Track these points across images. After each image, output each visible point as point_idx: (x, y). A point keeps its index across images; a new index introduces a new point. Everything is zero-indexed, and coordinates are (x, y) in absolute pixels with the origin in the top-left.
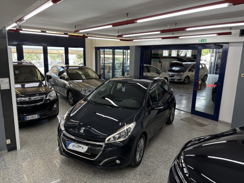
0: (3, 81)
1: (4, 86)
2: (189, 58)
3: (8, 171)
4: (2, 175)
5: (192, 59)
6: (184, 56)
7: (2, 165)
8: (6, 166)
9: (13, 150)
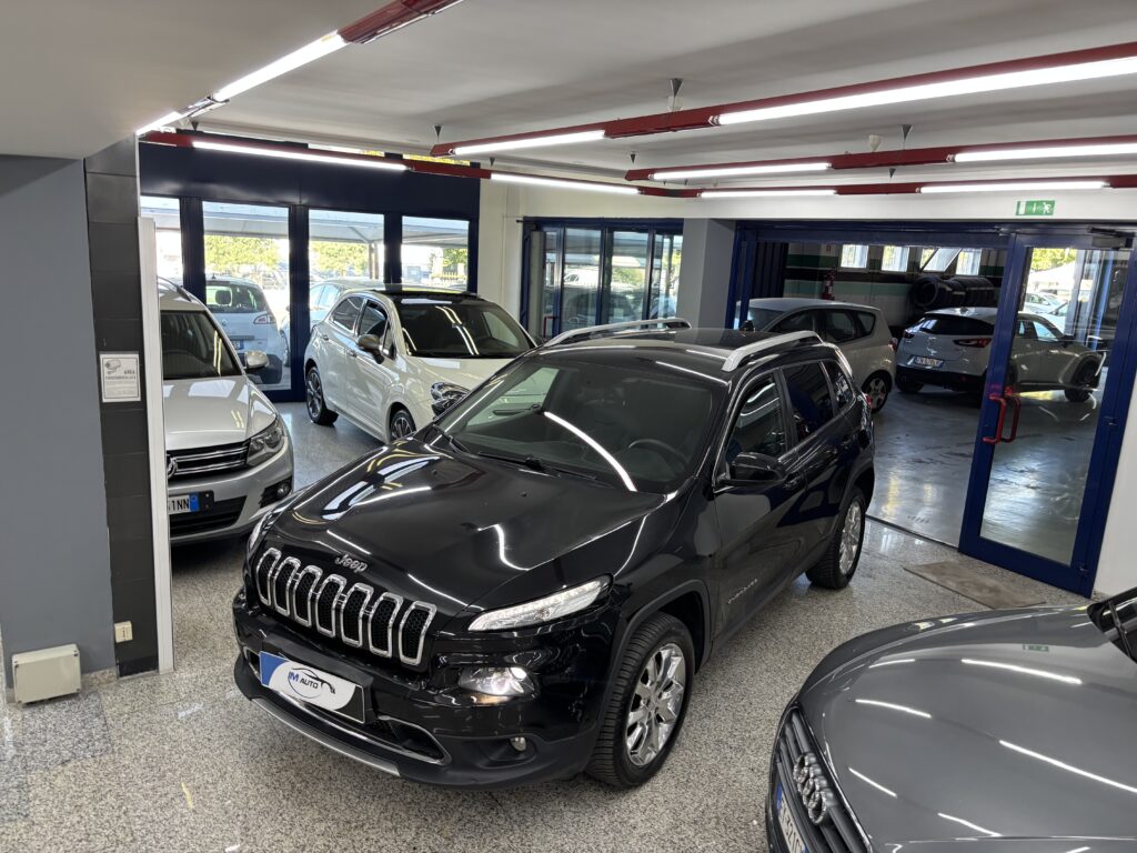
0: (113, 364)
1: (117, 386)
2: (965, 283)
3: (114, 763)
4: (90, 777)
5: (982, 289)
6: (941, 273)
7: (90, 735)
8: (106, 738)
9: (142, 671)
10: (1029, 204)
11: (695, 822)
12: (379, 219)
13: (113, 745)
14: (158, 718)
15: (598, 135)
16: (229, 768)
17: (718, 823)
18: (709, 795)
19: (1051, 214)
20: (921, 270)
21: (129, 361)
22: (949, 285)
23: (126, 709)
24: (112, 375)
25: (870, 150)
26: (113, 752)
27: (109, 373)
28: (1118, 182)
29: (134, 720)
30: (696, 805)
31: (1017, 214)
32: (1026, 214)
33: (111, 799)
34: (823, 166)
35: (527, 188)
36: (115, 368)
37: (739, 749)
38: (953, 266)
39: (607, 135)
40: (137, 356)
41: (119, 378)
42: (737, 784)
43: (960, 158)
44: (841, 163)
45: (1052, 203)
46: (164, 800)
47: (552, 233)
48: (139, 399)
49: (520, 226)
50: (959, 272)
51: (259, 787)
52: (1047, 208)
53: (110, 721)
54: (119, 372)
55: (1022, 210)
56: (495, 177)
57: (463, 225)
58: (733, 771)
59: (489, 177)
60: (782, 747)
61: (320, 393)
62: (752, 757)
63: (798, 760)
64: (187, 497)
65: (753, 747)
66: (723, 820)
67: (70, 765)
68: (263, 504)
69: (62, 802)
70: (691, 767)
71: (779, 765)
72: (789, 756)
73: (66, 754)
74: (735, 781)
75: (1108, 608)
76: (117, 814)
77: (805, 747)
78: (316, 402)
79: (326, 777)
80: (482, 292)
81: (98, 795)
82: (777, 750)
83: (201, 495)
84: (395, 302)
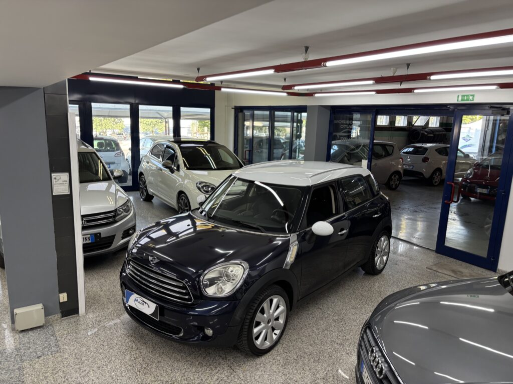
0: (58, 178)
1: (59, 187)
2: (433, 131)
3: (61, 357)
4: (50, 363)
5: (441, 133)
6: (422, 126)
7: (50, 344)
8: (57, 346)
9: (71, 315)
11: (323, 378)
12: (170, 108)
14: (79, 336)
15: (271, 72)
16: (113, 358)
17: (333, 379)
18: (329, 365)
19: (473, 100)
20: (413, 126)
21: (64, 176)
22: (426, 132)
23: (65, 332)
24: (57, 183)
25: (392, 75)
26: (60, 352)
28: (503, 86)
30: (323, 370)
31: (458, 101)
32: (462, 100)
33: (60, 373)
34: (371, 82)
35: (236, 94)
36: (58, 180)
37: (341, 344)
38: (427, 123)
39: (275, 71)
40: (68, 174)
41: (60, 184)
42: (341, 361)
43: (433, 77)
44: (379, 81)
45: (473, 96)
46: (84, 373)
47: (247, 113)
48: (69, 193)
49: (233, 110)
50: (430, 126)
51: (127, 366)
54: (60, 182)
55: (460, 98)
56: (223, 89)
57: (208, 110)
58: (339, 355)
59: (221, 90)
60: (363, 344)
61: (146, 187)
63: (371, 349)
64: (89, 236)
65: (347, 343)
66: (336, 377)
67: (41, 358)
68: (123, 238)
69: (39, 375)
70: (320, 353)
71: (362, 352)
72: (366, 348)
73: (39, 354)
74: (340, 359)
75: (507, 278)
76: (63, 380)
77: (373, 343)
78: (144, 191)
79: (156, 361)
80: (216, 140)
81: (55, 372)
82: (360, 345)
83: (95, 234)
84: (178, 146)
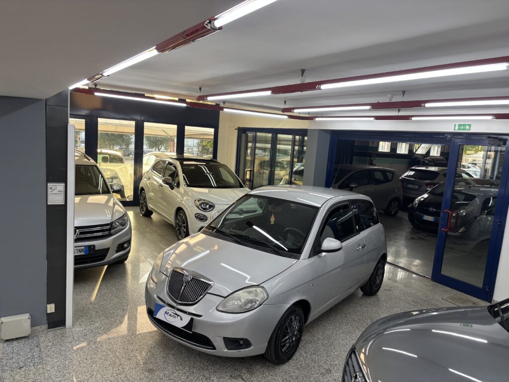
0: (54, 188)
1: (54, 197)
2: (434, 159)
3: (43, 369)
5: (442, 162)
6: (423, 155)
7: (33, 355)
8: (40, 357)
9: (58, 327)
10: (460, 125)
12: (175, 127)
13: (43, 360)
14: (64, 348)
15: (269, 93)
19: (470, 130)
20: (414, 153)
21: (60, 187)
23: (50, 344)
24: (53, 193)
25: (388, 101)
26: (43, 364)
27: (51, 192)
28: (499, 116)
29: (53, 349)
31: (455, 130)
32: (458, 130)
34: (368, 107)
35: (239, 115)
36: (54, 190)
38: (428, 152)
39: (272, 93)
40: (64, 184)
41: (56, 194)
43: (427, 105)
44: (376, 106)
45: (470, 125)
47: (250, 134)
48: (64, 203)
49: (237, 131)
50: (431, 154)
52: (467, 127)
53: (42, 350)
54: (56, 192)
55: (457, 128)
56: (225, 110)
57: (212, 130)
59: (223, 110)
60: (347, 369)
61: (146, 202)
62: (335, 374)
63: (354, 375)
64: (84, 247)
67: (23, 369)
68: (117, 252)
71: (346, 377)
72: (350, 373)
73: (21, 364)
75: (496, 307)
77: (357, 369)
78: (144, 206)
82: (345, 371)
83: (90, 246)
84: (180, 163)
